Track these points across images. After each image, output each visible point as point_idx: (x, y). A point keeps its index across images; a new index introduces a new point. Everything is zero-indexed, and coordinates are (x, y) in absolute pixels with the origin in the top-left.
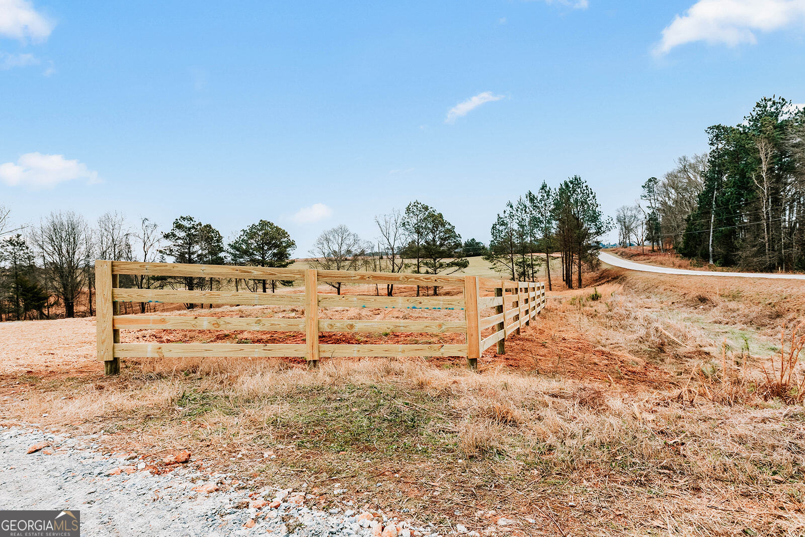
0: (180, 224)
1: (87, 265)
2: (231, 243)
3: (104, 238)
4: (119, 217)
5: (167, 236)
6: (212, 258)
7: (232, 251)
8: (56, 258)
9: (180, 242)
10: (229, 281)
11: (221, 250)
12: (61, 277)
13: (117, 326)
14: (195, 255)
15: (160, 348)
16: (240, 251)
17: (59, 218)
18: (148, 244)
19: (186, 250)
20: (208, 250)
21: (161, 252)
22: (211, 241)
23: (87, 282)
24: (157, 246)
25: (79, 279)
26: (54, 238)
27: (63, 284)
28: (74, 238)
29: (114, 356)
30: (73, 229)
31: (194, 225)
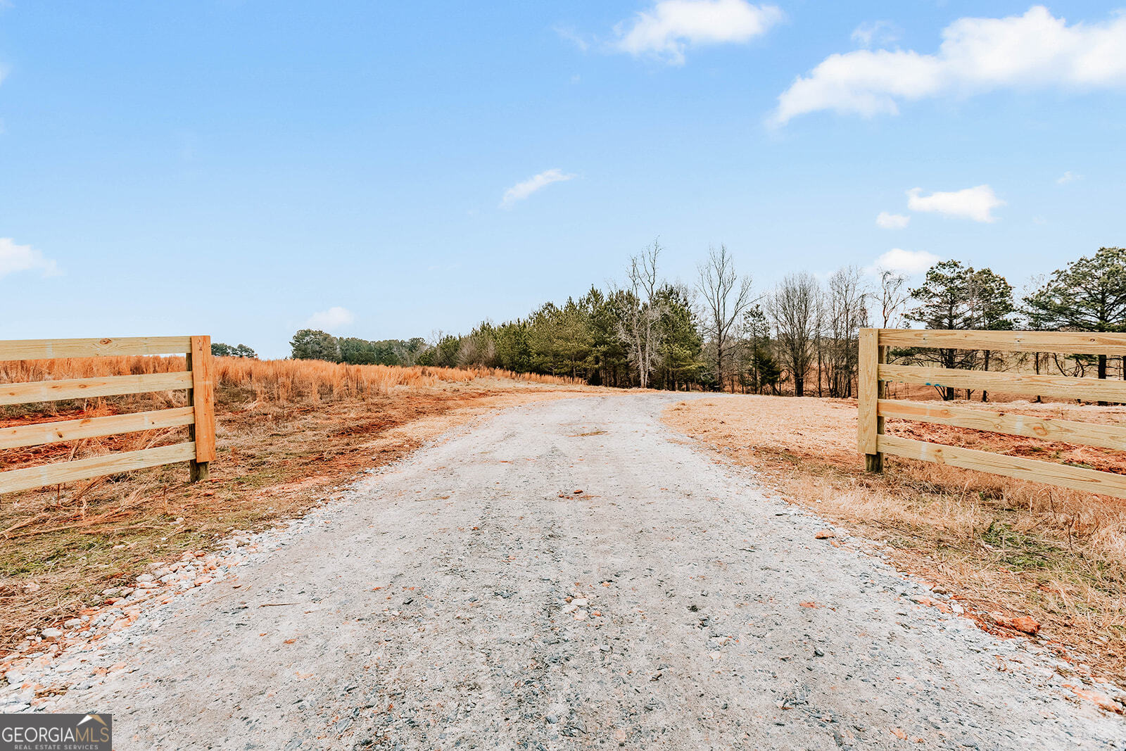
0: (937, 275)
1: (818, 336)
2: (1030, 297)
3: (837, 304)
4: (853, 274)
5: (916, 294)
6: (989, 324)
7: (1031, 310)
8: (788, 327)
9: (936, 300)
10: (1022, 360)
11: (1008, 308)
12: (793, 350)
13: (882, 413)
14: (960, 320)
15: (939, 451)
16: (1048, 309)
17: (792, 283)
18: (890, 307)
19: (946, 313)
20: (984, 310)
21: (906, 316)
22: (990, 295)
23: (817, 356)
24: (901, 309)
25: (809, 352)
26: (787, 307)
27: (794, 358)
28: (806, 305)
29: (877, 449)
30: (805, 295)
31: (960, 272)
